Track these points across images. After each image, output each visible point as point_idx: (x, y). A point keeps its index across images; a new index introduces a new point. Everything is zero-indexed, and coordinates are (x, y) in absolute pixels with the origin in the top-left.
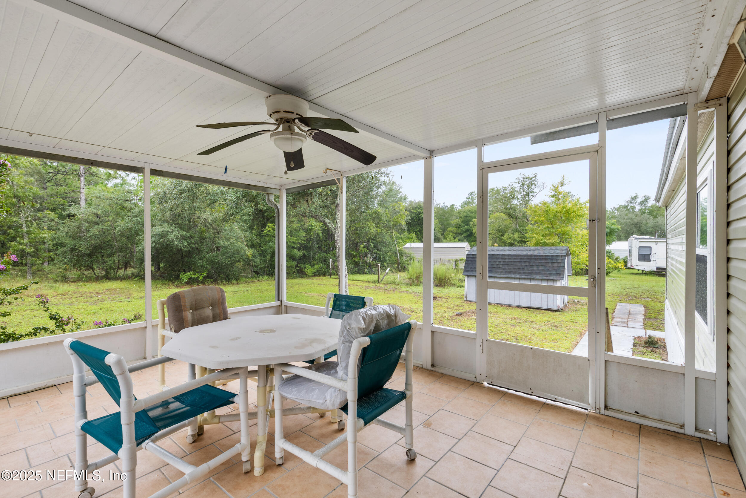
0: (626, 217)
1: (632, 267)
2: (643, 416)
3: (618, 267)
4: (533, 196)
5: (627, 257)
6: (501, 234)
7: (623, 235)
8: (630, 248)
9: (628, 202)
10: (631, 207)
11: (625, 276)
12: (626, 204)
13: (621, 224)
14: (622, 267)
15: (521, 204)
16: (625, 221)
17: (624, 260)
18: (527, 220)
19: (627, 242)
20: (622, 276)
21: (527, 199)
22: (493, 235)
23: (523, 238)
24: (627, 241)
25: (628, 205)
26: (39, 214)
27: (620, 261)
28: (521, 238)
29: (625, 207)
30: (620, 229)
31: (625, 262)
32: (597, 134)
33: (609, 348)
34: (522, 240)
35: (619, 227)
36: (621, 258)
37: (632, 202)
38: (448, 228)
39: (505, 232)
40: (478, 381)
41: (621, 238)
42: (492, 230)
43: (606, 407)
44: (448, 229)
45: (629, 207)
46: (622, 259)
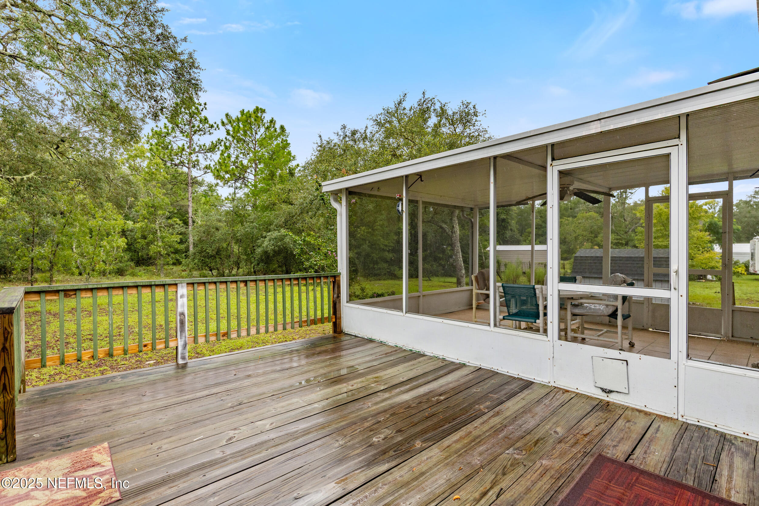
0: (748, 215)
1: (756, 272)
2: (756, 339)
3: (738, 272)
4: (632, 193)
5: (749, 261)
6: (593, 235)
7: (744, 236)
8: (753, 251)
9: (751, 196)
10: (755, 202)
11: (746, 282)
12: (748, 199)
13: (741, 223)
14: (743, 272)
15: (616, 202)
16: (746, 219)
17: (745, 264)
18: (625, 220)
19: (749, 244)
20: (742, 282)
21: (624, 196)
22: (585, 236)
23: (620, 239)
24: (749, 242)
25: (750, 201)
26: (170, 221)
27: (740, 266)
28: (617, 239)
29: (747, 203)
30: (741, 229)
31: (747, 267)
32: (727, 183)
33: (734, 304)
34: (618, 243)
35: (740, 227)
36: (741, 262)
37: (756, 196)
38: (526, 229)
39: (599, 233)
40: (645, 328)
41: (742, 239)
42: (583, 231)
43: (732, 336)
44: (526, 231)
45: (752, 203)
46: (743, 263)
